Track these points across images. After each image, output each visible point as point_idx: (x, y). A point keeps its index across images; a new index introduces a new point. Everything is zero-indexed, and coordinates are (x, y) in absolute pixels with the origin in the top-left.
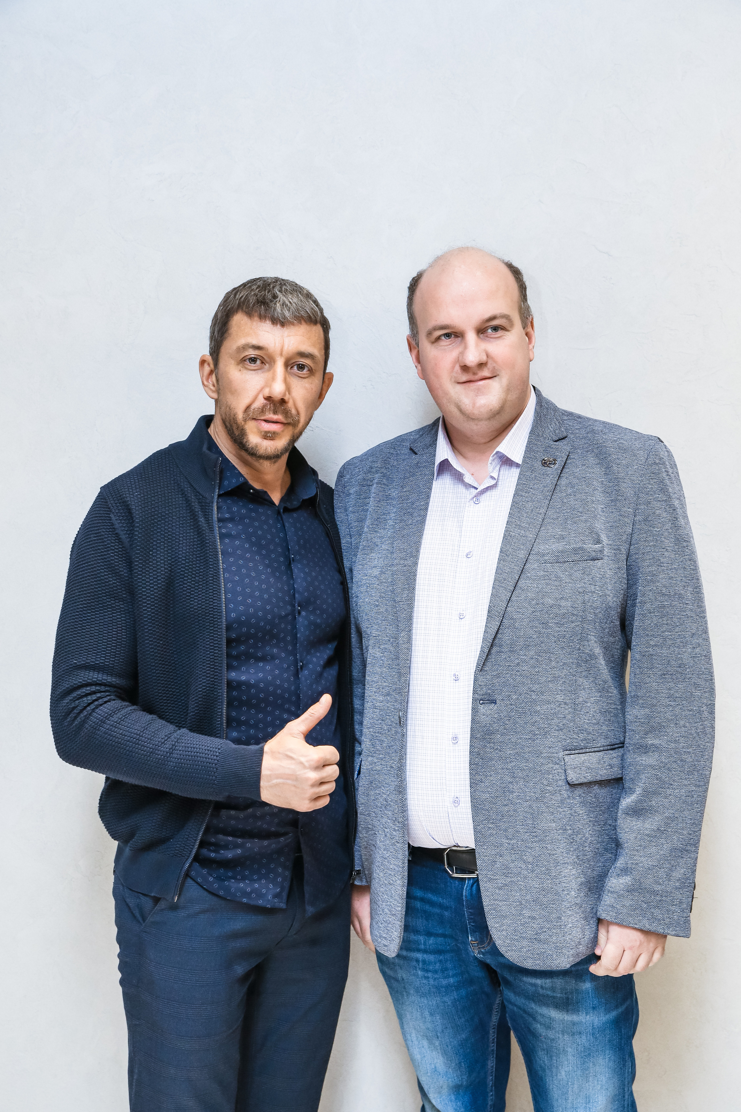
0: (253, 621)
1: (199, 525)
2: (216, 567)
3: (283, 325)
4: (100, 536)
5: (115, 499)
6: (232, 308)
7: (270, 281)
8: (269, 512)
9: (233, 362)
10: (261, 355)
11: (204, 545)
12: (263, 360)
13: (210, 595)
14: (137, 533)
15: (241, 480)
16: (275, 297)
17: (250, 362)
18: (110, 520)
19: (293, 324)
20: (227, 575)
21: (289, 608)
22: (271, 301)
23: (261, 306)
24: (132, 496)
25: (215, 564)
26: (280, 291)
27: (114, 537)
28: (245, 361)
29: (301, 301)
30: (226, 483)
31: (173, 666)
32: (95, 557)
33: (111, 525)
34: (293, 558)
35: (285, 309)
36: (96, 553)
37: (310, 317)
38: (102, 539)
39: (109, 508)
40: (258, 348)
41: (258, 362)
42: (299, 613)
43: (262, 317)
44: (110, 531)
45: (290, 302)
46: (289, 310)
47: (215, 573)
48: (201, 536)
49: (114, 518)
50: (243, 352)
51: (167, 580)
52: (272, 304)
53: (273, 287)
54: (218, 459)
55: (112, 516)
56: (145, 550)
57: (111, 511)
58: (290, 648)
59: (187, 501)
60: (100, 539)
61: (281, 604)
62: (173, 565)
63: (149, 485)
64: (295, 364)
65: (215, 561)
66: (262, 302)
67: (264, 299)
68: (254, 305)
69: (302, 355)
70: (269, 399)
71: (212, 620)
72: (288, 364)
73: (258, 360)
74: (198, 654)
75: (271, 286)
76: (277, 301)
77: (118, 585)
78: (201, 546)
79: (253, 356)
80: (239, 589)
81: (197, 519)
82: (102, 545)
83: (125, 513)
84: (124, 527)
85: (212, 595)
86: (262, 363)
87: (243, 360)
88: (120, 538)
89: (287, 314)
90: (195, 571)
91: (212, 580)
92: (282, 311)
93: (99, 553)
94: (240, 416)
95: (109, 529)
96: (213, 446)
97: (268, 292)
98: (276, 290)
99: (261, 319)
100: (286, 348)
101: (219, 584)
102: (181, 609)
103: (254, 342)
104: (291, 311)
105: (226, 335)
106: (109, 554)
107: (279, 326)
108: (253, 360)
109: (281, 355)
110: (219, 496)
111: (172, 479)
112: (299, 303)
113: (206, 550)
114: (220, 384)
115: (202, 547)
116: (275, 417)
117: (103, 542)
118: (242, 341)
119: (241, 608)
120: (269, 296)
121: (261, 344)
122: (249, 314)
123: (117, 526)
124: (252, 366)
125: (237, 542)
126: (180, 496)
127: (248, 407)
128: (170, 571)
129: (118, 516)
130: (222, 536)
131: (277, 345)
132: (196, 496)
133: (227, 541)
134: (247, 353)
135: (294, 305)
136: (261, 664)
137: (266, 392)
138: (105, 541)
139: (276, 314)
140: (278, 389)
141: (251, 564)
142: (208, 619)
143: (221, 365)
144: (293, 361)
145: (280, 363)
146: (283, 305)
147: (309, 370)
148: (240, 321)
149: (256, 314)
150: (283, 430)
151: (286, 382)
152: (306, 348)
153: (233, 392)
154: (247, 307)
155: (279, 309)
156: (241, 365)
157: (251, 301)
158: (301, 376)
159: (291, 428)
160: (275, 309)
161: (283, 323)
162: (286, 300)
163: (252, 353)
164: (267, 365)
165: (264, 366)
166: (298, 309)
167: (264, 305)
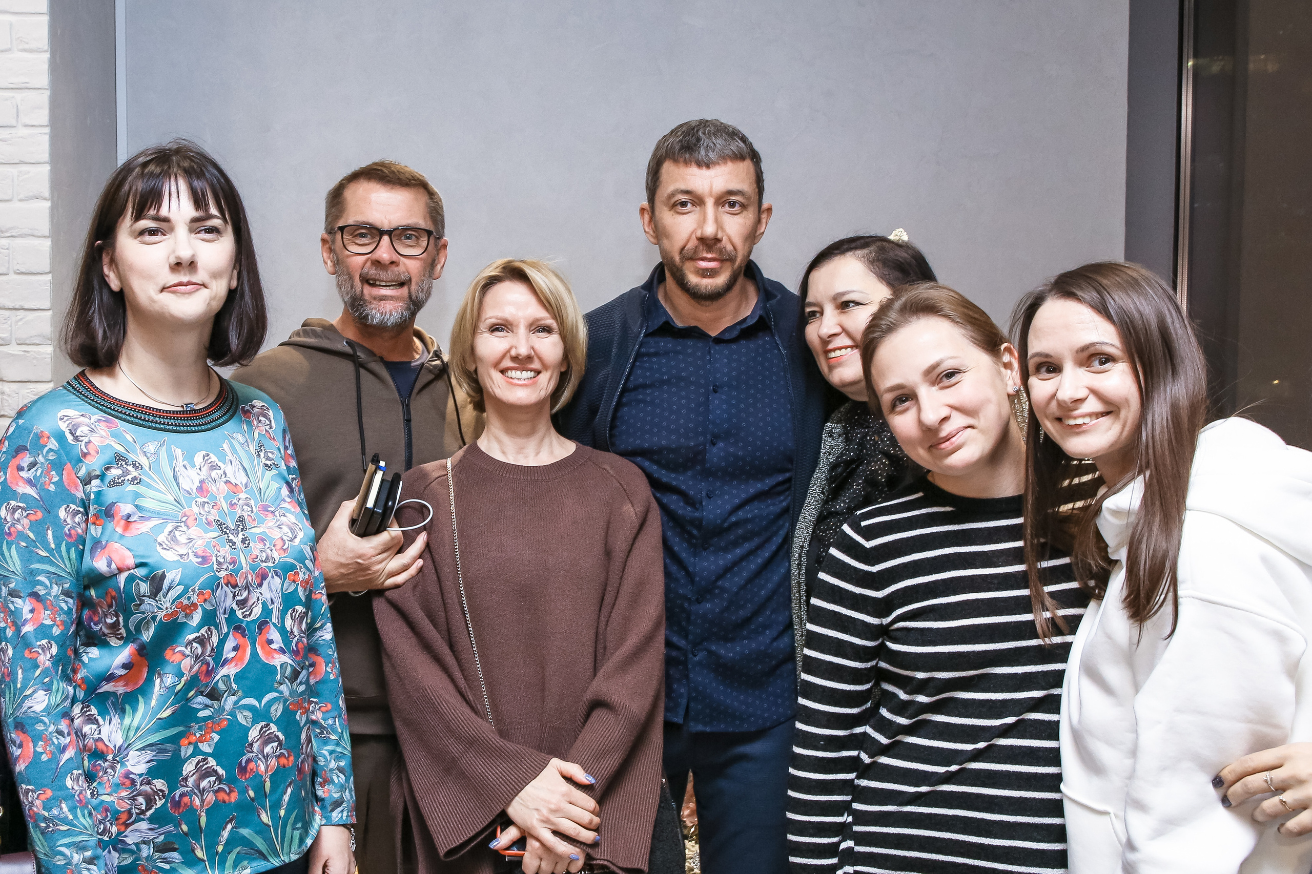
3: (708, 167)
6: (661, 156)
7: (693, 125)
9: (665, 208)
10: (692, 199)
12: (693, 203)
16: (699, 140)
17: (681, 207)
19: (719, 164)
22: (695, 145)
23: (685, 151)
26: (704, 133)
28: (676, 205)
29: (726, 140)
35: (710, 151)
40: (687, 192)
43: (687, 163)
45: (714, 143)
50: (673, 198)
52: (696, 148)
53: (698, 131)
64: (725, 202)
66: (686, 147)
67: (688, 143)
68: (680, 150)
69: (731, 193)
70: (702, 240)
72: (719, 203)
73: (689, 204)
75: (695, 130)
76: (701, 145)
79: (683, 200)
86: (693, 206)
87: (674, 205)
89: (711, 155)
92: (706, 153)
94: (677, 258)
97: (692, 137)
98: (700, 133)
100: (715, 188)
103: (683, 187)
104: (715, 152)
108: (684, 204)
109: (711, 195)
112: (724, 142)
116: (709, 256)
118: (671, 188)
120: (693, 140)
121: (689, 189)
122: (676, 161)
124: (684, 209)
127: (683, 249)
131: (706, 187)
134: (676, 198)
135: (718, 146)
137: (699, 234)
139: (700, 157)
140: (709, 230)
143: (657, 213)
144: (724, 200)
145: (710, 203)
146: (707, 147)
147: (740, 206)
148: (668, 168)
149: (681, 160)
150: (721, 268)
151: (717, 220)
152: (734, 186)
153: (667, 236)
154: (674, 154)
155: (703, 153)
156: (673, 210)
157: (677, 147)
158: (733, 212)
159: (728, 264)
160: (699, 153)
161: (708, 165)
162: (709, 142)
163: (681, 197)
164: (697, 205)
165: (695, 208)
166: (722, 149)
167: (689, 150)
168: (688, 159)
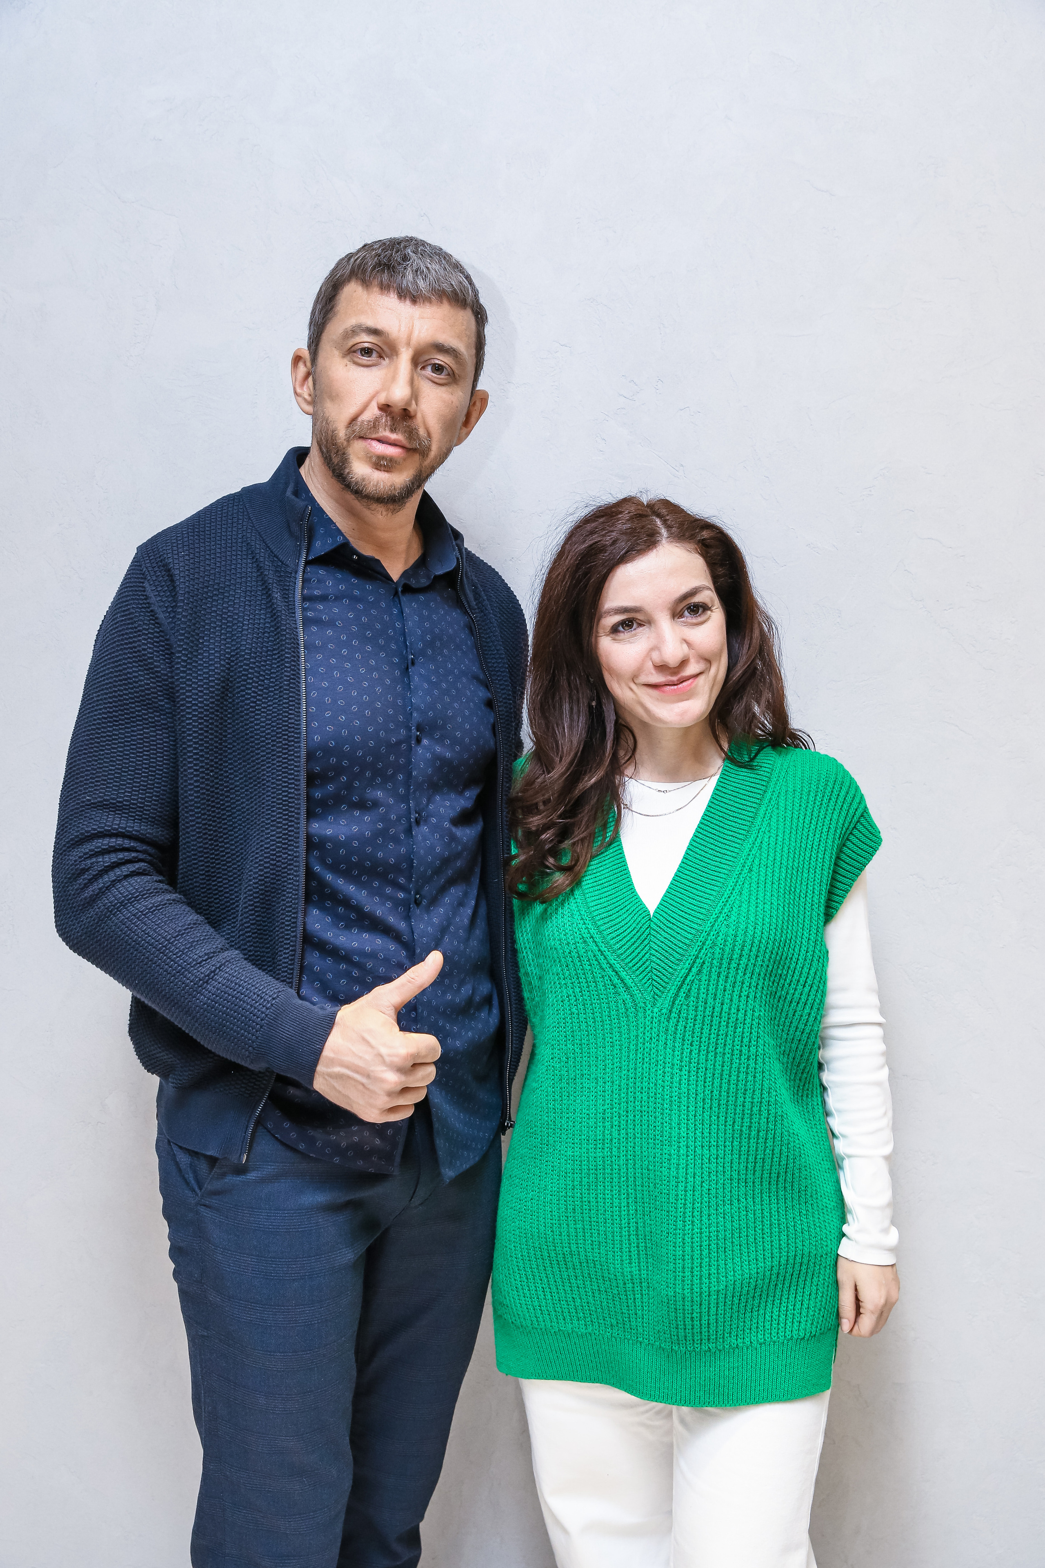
0: (347, 748)
1: (273, 604)
2: (295, 666)
3: (414, 300)
4: (129, 614)
5: (152, 561)
6: (342, 276)
7: (399, 243)
8: (382, 591)
9: (337, 353)
10: (380, 344)
11: (278, 633)
12: (382, 352)
13: (284, 708)
14: (180, 610)
15: (340, 539)
16: (405, 258)
17: (362, 356)
18: (144, 591)
19: (429, 300)
20: (311, 679)
21: (403, 731)
22: (399, 264)
23: (383, 271)
24: (176, 557)
25: (294, 661)
26: (414, 253)
27: (148, 616)
28: (355, 352)
30: (318, 544)
31: (228, 811)
32: (122, 645)
33: (145, 599)
34: (412, 659)
35: (420, 277)
36: (122, 640)
38: (132, 619)
39: (143, 574)
40: (376, 333)
41: (374, 355)
42: (419, 741)
43: (383, 289)
44: (143, 607)
45: (428, 268)
46: (424, 279)
47: (293, 675)
48: (275, 619)
49: (148, 588)
50: (352, 337)
51: (223, 682)
52: (398, 268)
53: (405, 249)
54: (307, 507)
55: (146, 584)
56: (192, 636)
57: (145, 579)
58: (401, 791)
59: (259, 568)
60: (129, 619)
61: (392, 726)
62: (233, 661)
63: (204, 543)
64: (429, 362)
65: (294, 657)
66: (385, 265)
67: (389, 260)
68: (374, 269)
69: (439, 349)
70: (386, 410)
71: (286, 744)
72: (418, 361)
73: (374, 351)
74: (263, 794)
75: (403, 247)
76: (407, 265)
77: (152, 688)
78: (275, 635)
79: (367, 345)
80: (328, 700)
81: (270, 595)
82: (131, 628)
83: (165, 581)
84: (163, 602)
85: (288, 708)
86: (380, 355)
87: (352, 351)
88: (157, 618)
89: (421, 284)
90: (264, 671)
91: (288, 685)
92: (414, 280)
93: (126, 639)
95: (141, 604)
96: (301, 489)
97: (397, 252)
98: (409, 251)
100: (416, 334)
101: (299, 691)
102: (242, 727)
103: (370, 323)
104: (428, 280)
105: (329, 316)
106: (139, 641)
107: (408, 302)
108: (367, 352)
109: (408, 344)
110: (308, 563)
111: (240, 536)
112: (442, 271)
113: (282, 640)
114: (318, 390)
115: (276, 637)
116: (392, 437)
117: (132, 623)
118: (351, 322)
119: (330, 728)
120: (398, 258)
121: (379, 326)
122: (365, 283)
123: (153, 600)
125: (330, 632)
126: (249, 561)
127: (354, 419)
128: (228, 669)
129: (155, 586)
130: (307, 622)
131: (403, 329)
132: (273, 562)
133: (314, 629)
134: (357, 339)
135: (433, 272)
136: (357, 813)
137: (382, 400)
138: (135, 622)
139: (405, 282)
141: (348, 665)
142: (281, 742)
143: (321, 359)
144: (426, 358)
145: (405, 357)
146: (417, 271)
147: (449, 374)
148: (352, 291)
151: (411, 387)
152: (446, 339)
153: (334, 397)
154: (364, 272)
155: (410, 276)
156: (350, 359)
157: (371, 263)
158: (438, 382)
159: (416, 456)
160: (404, 276)
161: (413, 297)
162: (422, 264)
163: (366, 340)
164: (387, 360)
165: (382, 361)
166: (438, 280)
167: (389, 269)
168: (385, 283)
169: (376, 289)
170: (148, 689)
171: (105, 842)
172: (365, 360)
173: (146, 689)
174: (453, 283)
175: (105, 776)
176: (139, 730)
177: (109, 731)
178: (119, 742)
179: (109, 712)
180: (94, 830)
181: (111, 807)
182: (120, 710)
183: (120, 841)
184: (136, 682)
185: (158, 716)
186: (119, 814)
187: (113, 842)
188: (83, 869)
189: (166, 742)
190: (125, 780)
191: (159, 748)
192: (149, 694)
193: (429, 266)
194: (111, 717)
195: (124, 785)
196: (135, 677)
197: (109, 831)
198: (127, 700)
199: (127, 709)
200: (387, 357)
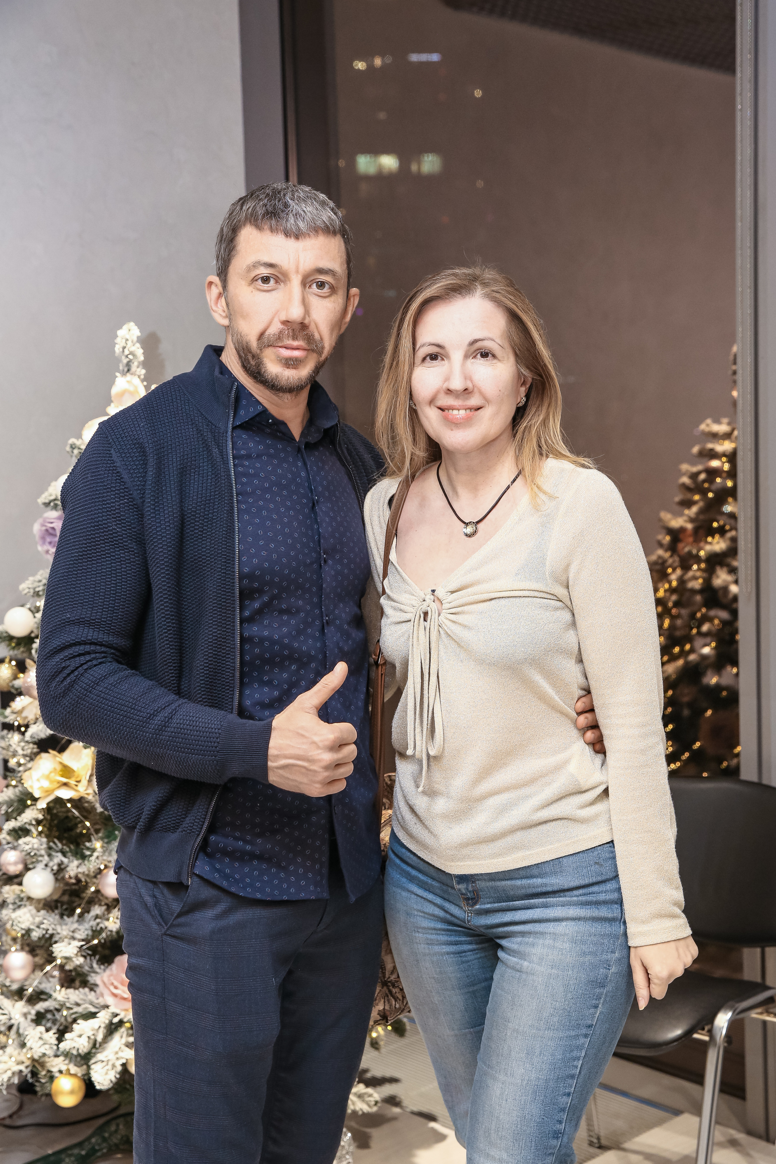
0: (277, 568)
3: (297, 237)
6: (239, 221)
8: (290, 449)
9: (243, 283)
10: (275, 273)
11: (218, 478)
12: (277, 279)
15: (259, 408)
16: (286, 206)
17: (263, 283)
19: (308, 236)
20: (246, 517)
21: (313, 555)
22: (283, 211)
23: (271, 217)
26: (292, 199)
28: (256, 280)
30: (241, 413)
34: (316, 499)
35: (299, 219)
37: (327, 227)
39: (110, 444)
40: (271, 265)
41: (272, 281)
42: (325, 561)
43: (273, 230)
45: (304, 211)
46: (303, 221)
48: (215, 468)
50: (253, 270)
52: (282, 215)
53: (284, 195)
54: (234, 382)
57: (111, 447)
58: (315, 599)
59: (199, 431)
61: (306, 551)
64: (314, 282)
66: (272, 212)
67: (275, 209)
68: (264, 215)
69: (320, 271)
70: (285, 323)
71: (224, 562)
72: (305, 283)
73: (272, 280)
75: (282, 193)
76: (289, 211)
79: (266, 275)
86: (277, 282)
87: (254, 280)
89: (301, 225)
92: (295, 222)
94: (254, 344)
96: (226, 371)
97: (279, 201)
98: (288, 198)
99: (272, 232)
100: (302, 264)
101: (234, 522)
103: (266, 259)
104: (306, 221)
105: (233, 253)
107: (292, 239)
108: (266, 280)
109: (297, 271)
110: (235, 428)
112: (315, 211)
113: (221, 484)
114: (230, 308)
115: (217, 482)
116: (296, 343)
118: (251, 259)
120: (280, 205)
121: (273, 262)
122: (259, 227)
125: (256, 482)
127: (262, 335)
130: (238, 474)
131: (292, 261)
132: (208, 426)
133: (244, 480)
134: (258, 273)
135: (308, 214)
137: (283, 316)
139: (289, 225)
140: (295, 312)
141: (272, 506)
142: (221, 560)
143: (230, 288)
144: (312, 278)
145: (296, 282)
146: (296, 215)
147: (330, 288)
149: (266, 227)
150: (306, 357)
151: (304, 303)
152: (325, 264)
153: (244, 316)
155: (292, 220)
156: (253, 285)
158: (322, 295)
159: (315, 355)
160: (287, 220)
161: (298, 236)
162: (299, 209)
163: (264, 271)
164: (282, 284)
165: (279, 286)
166: (313, 219)
167: (275, 216)
168: (274, 227)
169: (268, 232)
170: (116, 533)
171: (81, 648)
172: (265, 286)
173: (114, 533)
174: (325, 220)
175: (82, 600)
176: (107, 564)
177: (84, 566)
178: (92, 574)
179: (84, 551)
180: (73, 640)
181: (86, 623)
182: (92, 549)
183: (93, 648)
184: (106, 528)
185: (123, 554)
186: (92, 629)
187: (88, 648)
188: (64, 667)
189: (129, 574)
190: (97, 603)
191: (124, 578)
192: (116, 537)
193: (305, 209)
194: (86, 555)
195: (97, 607)
196: (104, 524)
197: (85, 641)
198: (99, 541)
199: (99, 549)
200: (282, 281)
